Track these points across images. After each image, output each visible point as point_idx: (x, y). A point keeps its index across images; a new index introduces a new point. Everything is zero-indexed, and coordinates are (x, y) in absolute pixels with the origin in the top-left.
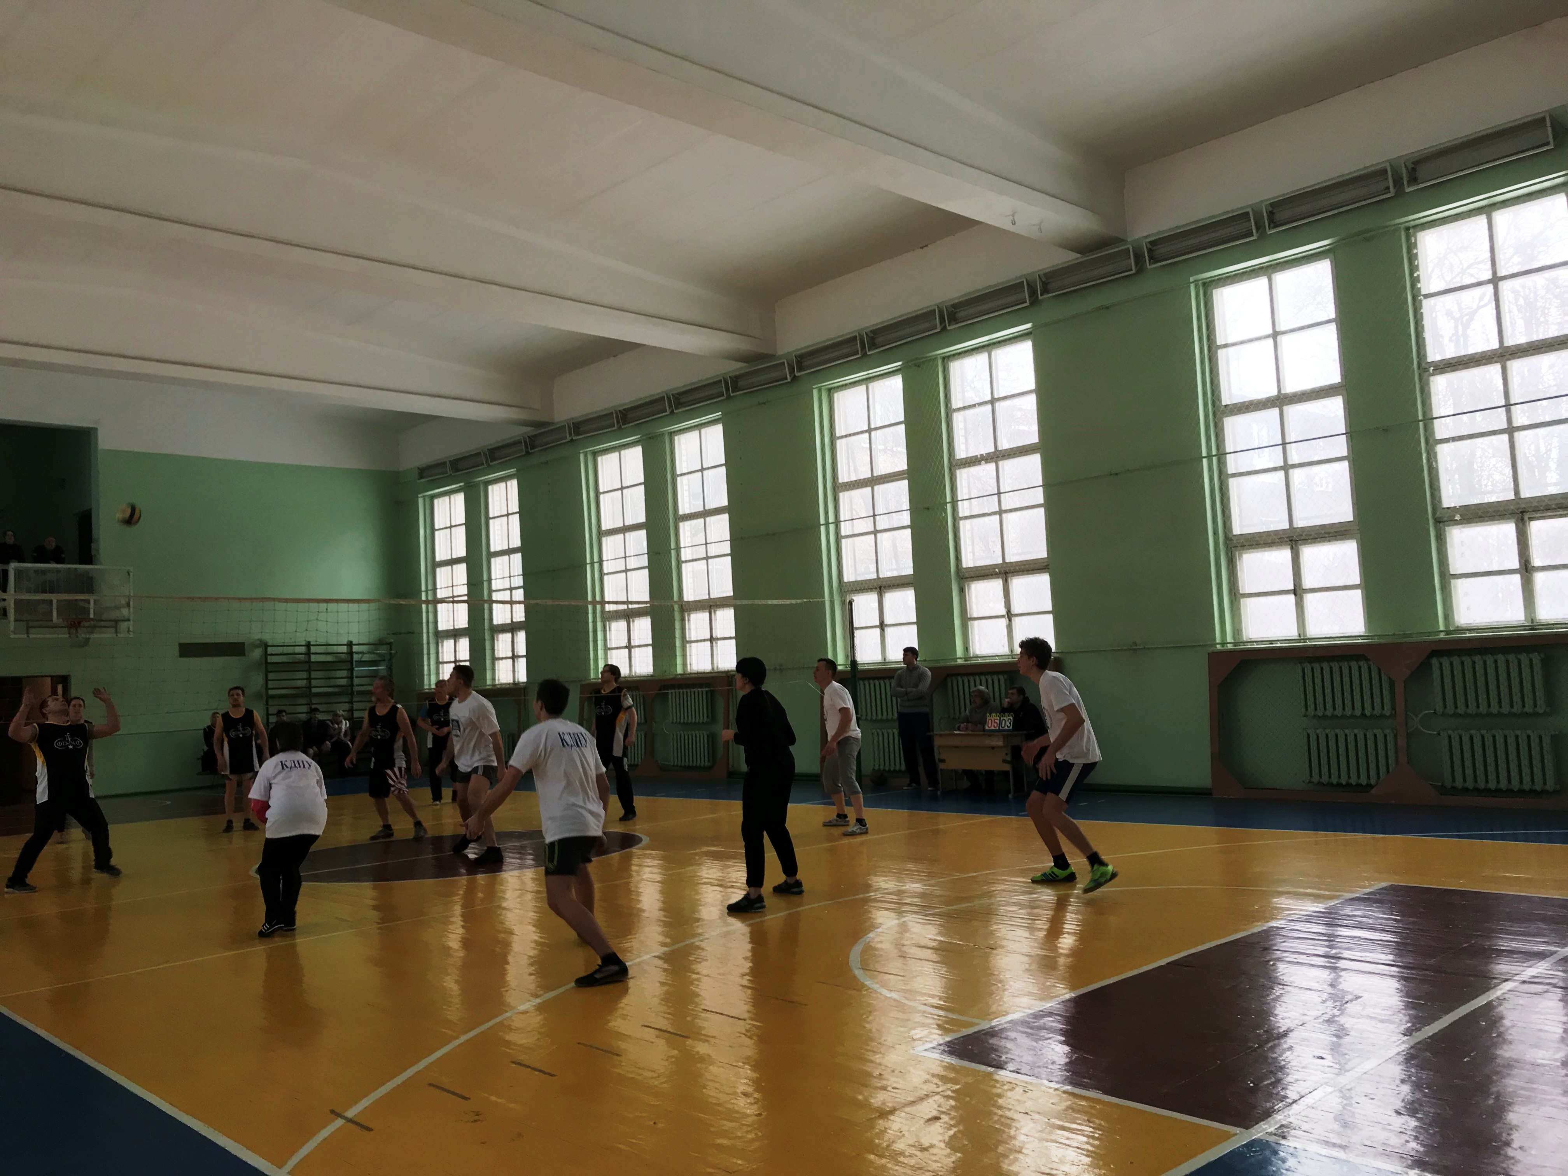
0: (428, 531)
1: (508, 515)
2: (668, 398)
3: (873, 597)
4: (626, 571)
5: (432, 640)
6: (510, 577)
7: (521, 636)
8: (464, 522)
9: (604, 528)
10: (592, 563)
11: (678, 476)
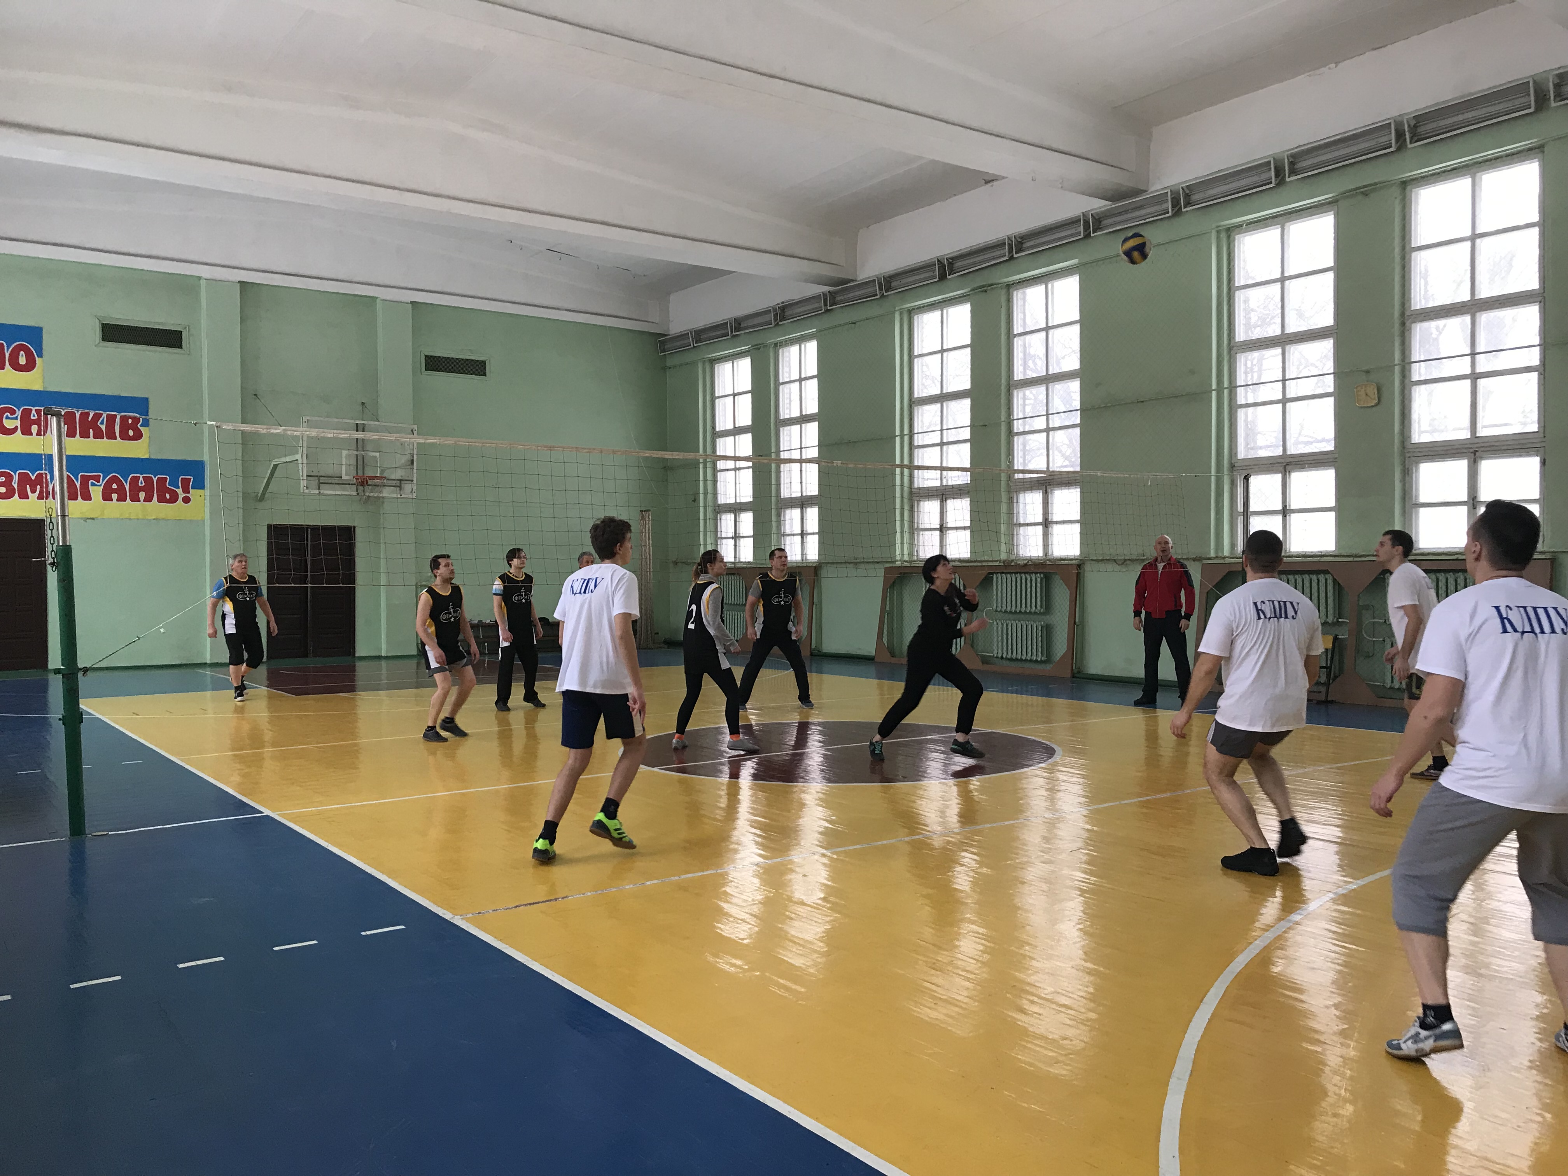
0: (708, 398)
1: (801, 380)
2: (1009, 244)
3: (1276, 479)
4: (942, 444)
5: (710, 515)
6: (801, 448)
7: (813, 514)
8: (749, 388)
9: (916, 396)
10: (902, 436)
11: (1016, 336)
